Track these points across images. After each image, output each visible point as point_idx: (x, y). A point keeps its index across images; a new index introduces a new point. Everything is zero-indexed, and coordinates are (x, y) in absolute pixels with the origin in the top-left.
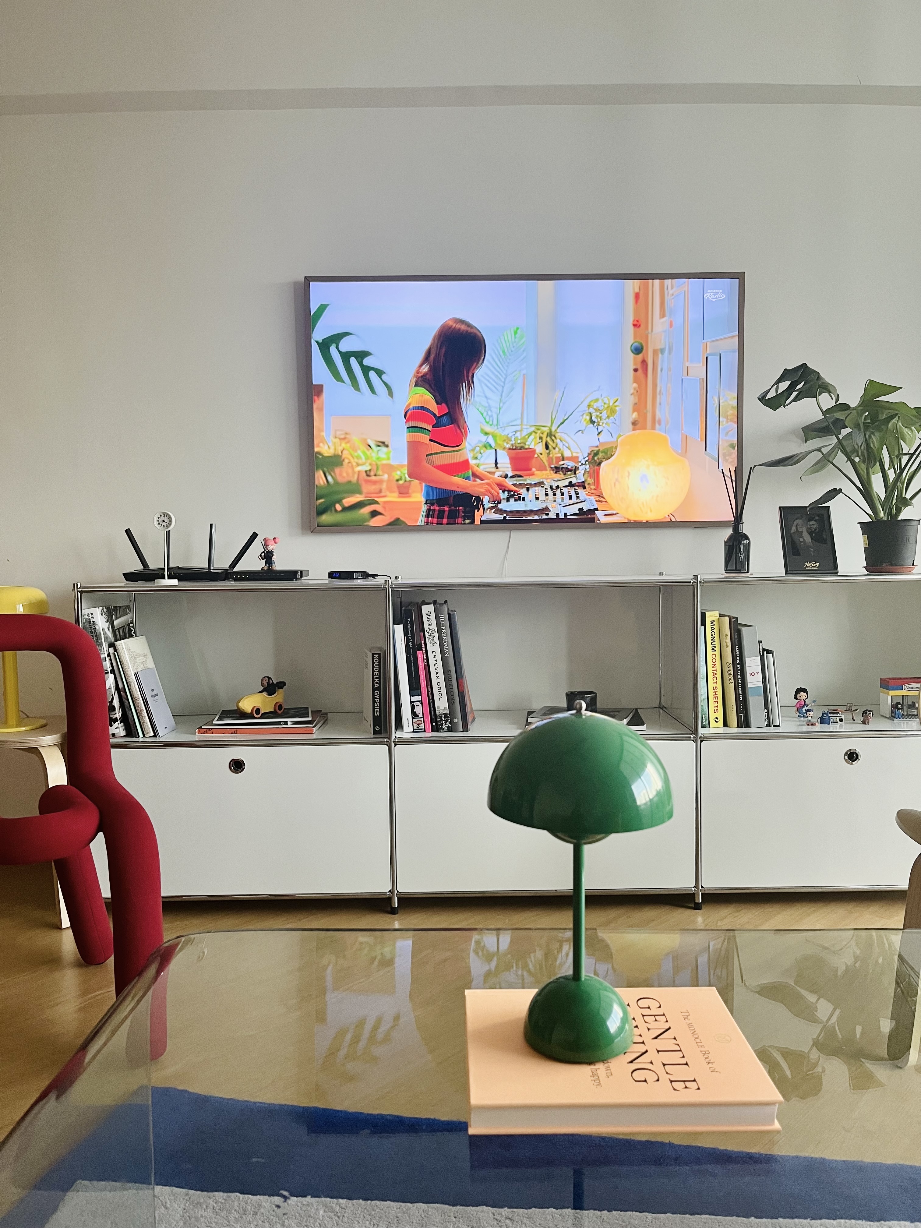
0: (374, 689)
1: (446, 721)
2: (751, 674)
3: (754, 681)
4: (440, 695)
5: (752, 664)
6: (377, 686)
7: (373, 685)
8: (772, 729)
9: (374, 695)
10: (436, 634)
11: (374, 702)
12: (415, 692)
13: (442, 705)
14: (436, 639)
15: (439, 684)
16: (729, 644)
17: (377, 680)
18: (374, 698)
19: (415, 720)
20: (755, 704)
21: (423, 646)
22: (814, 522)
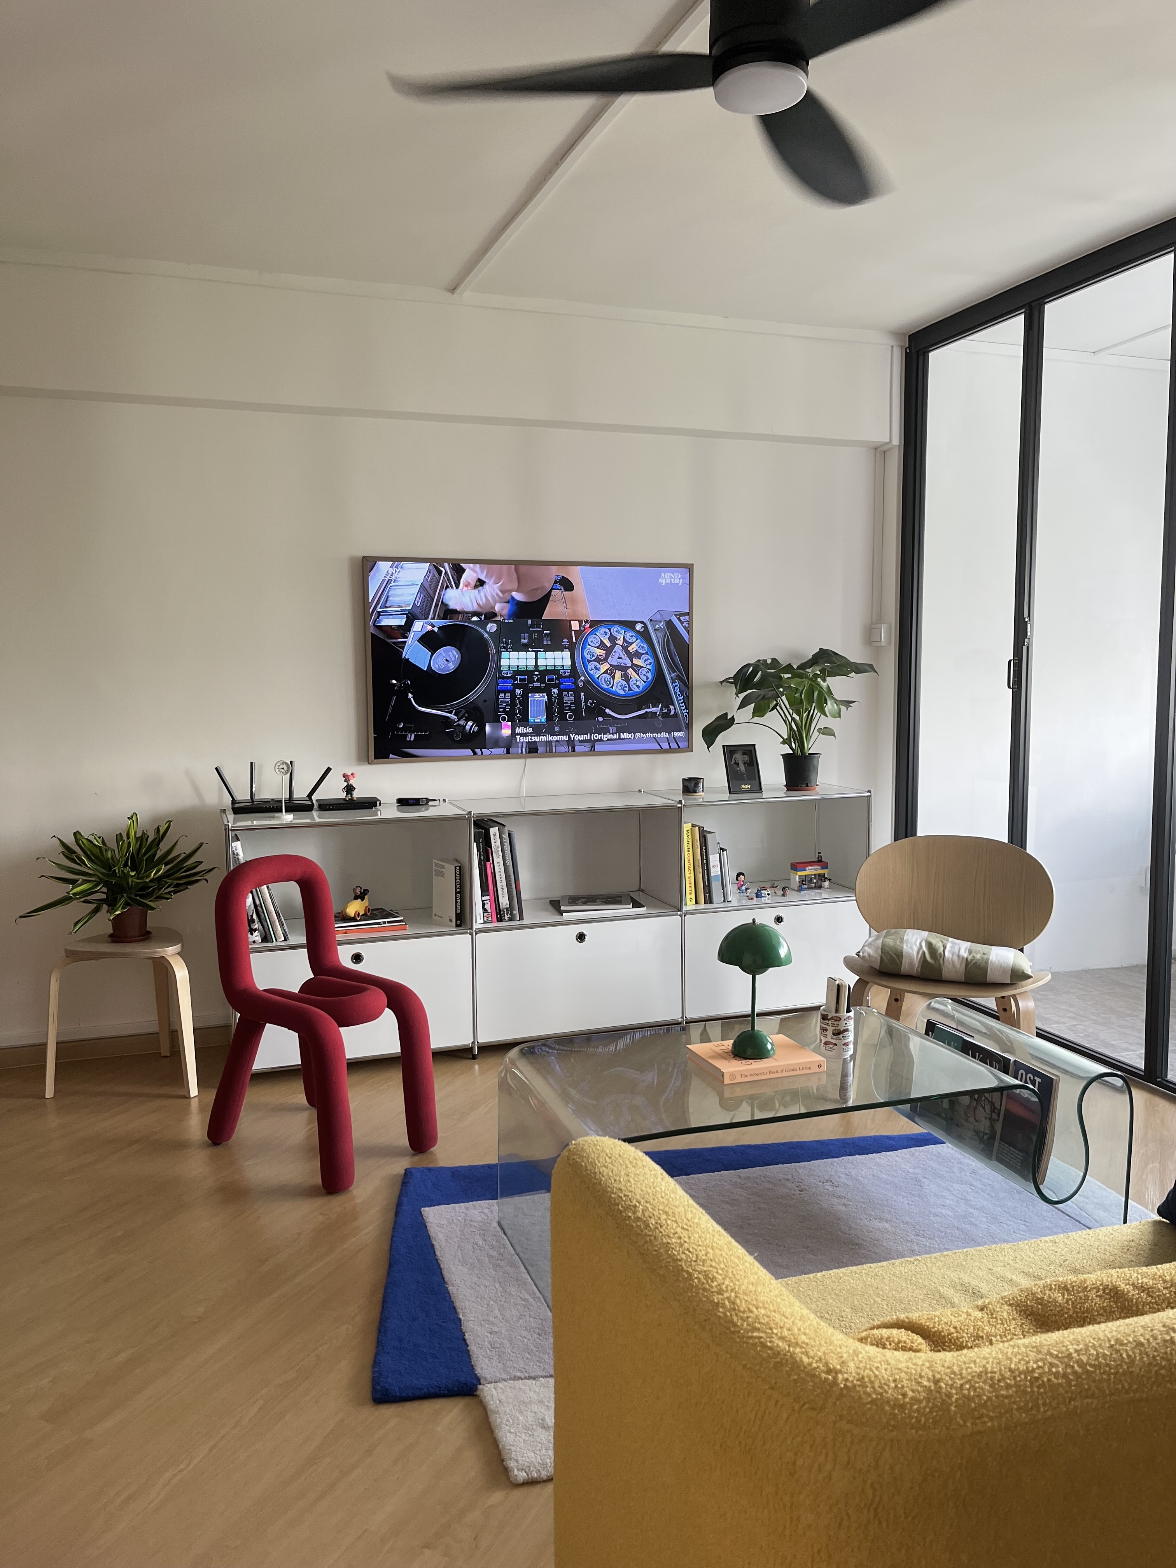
0: (456, 893)
1: (507, 913)
2: (713, 868)
3: (715, 871)
4: (503, 894)
5: (714, 859)
6: (458, 890)
7: (456, 890)
8: (727, 904)
9: (456, 897)
10: (500, 849)
11: (456, 902)
12: (484, 893)
13: (504, 901)
14: (500, 853)
15: (502, 886)
16: (699, 847)
17: (458, 886)
18: (456, 900)
19: (485, 914)
20: (716, 886)
21: (491, 859)
22: (746, 756)
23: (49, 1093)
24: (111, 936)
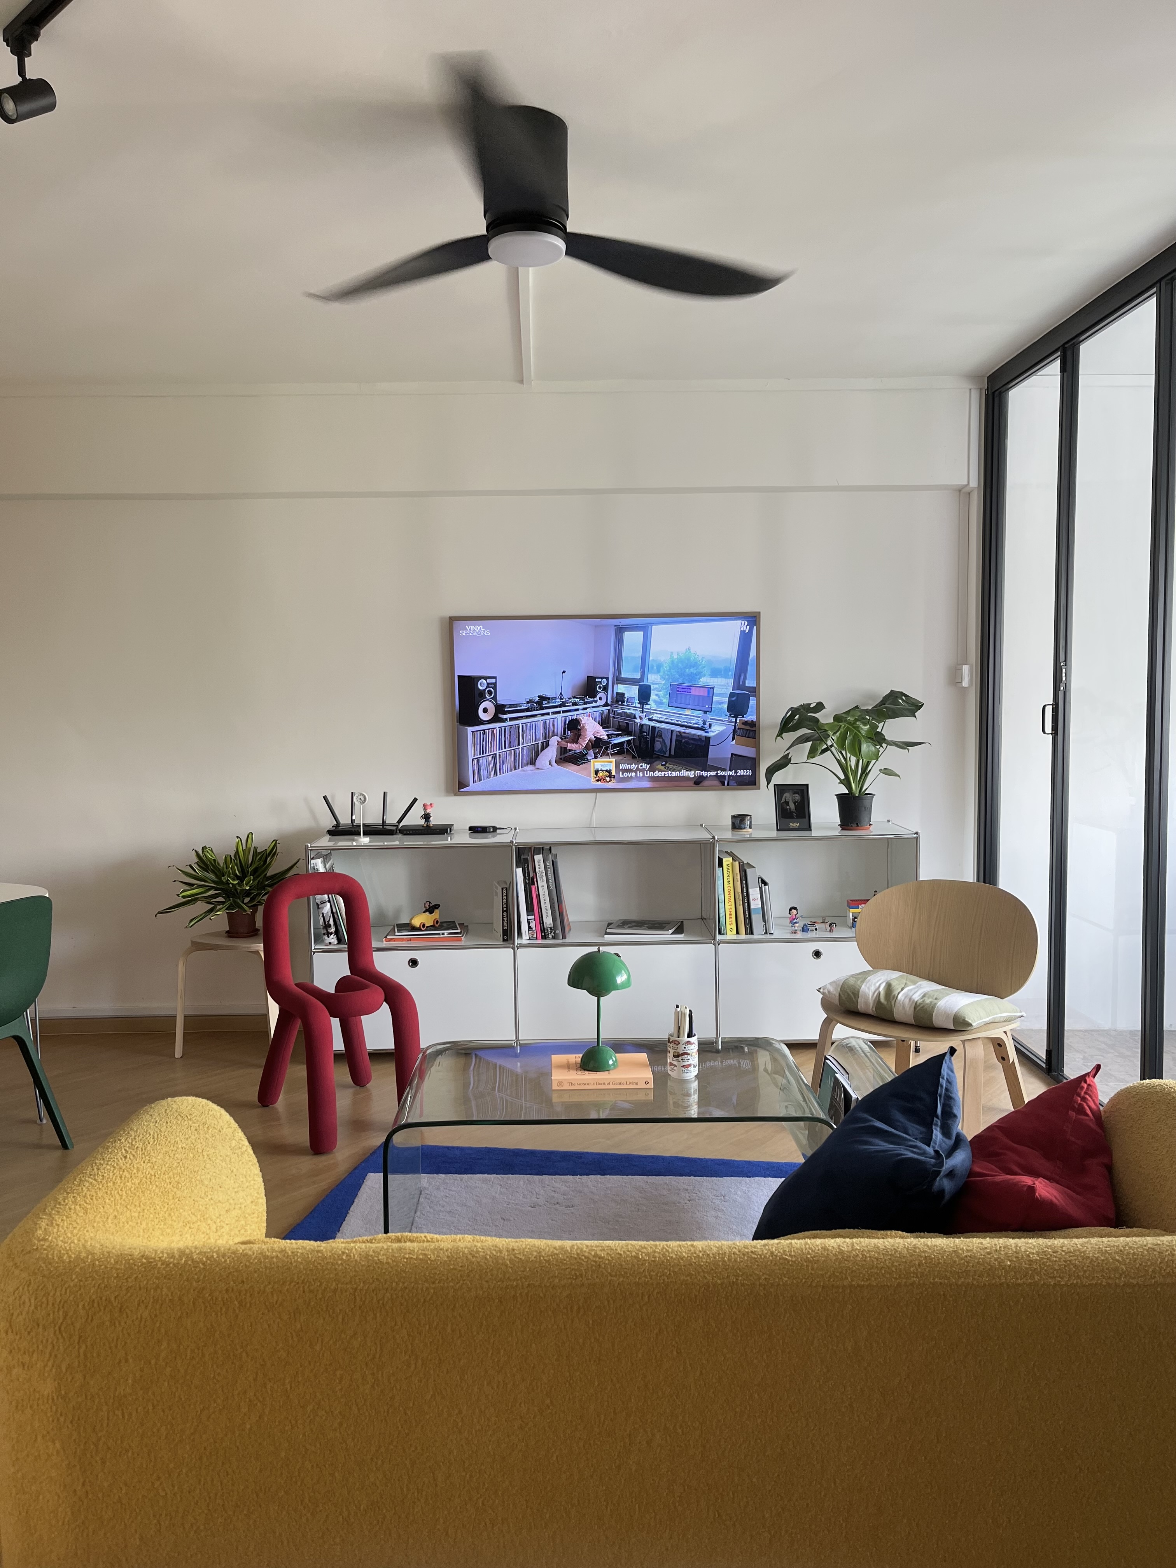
0: (503, 912)
1: (551, 932)
2: (753, 900)
3: (755, 904)
4: (547, 915)
5: (754, 893)
6: (505, 909)
7: (503, 909)
8: (768, 936)
9: (503, 915)
10: (544, 874)
11: (503, 920)
12: (529, 914)
13: (548, 921)
14: (544, 878)
15: (546, 907)
16: (739, 880)
17: (505, 906)
18: (503, 917)
19: (530, 932)
20: (757, 919)
21: (536, 883)
22: (797, 795)
23: (178, 1052)
24: (227, 932)
